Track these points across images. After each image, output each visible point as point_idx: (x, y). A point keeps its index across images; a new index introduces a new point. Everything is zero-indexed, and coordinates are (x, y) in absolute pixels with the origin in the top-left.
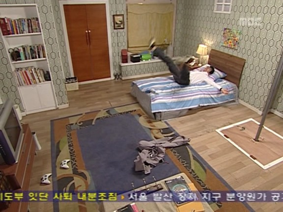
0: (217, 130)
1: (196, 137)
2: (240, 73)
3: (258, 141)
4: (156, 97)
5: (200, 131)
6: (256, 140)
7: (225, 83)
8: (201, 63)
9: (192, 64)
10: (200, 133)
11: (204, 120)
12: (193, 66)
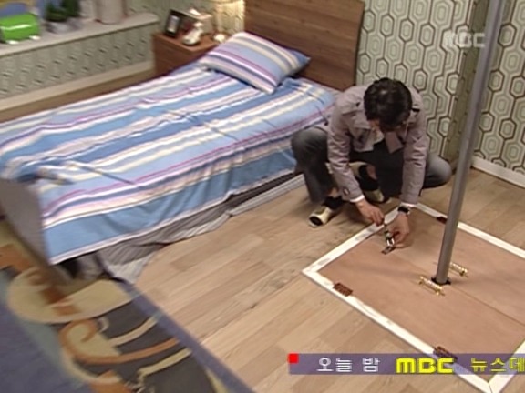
0: (305, 271)
1: (237, 317)
2: (354, 50)
3: (448, 282)
4: (63, 198)
5: (250, 290)
6: (441, 279)
7: (309, 94)
8: (224, 33)
9: (193, 37)
10: (249, 295)
11: (257, 241)
12: (197, 44)
